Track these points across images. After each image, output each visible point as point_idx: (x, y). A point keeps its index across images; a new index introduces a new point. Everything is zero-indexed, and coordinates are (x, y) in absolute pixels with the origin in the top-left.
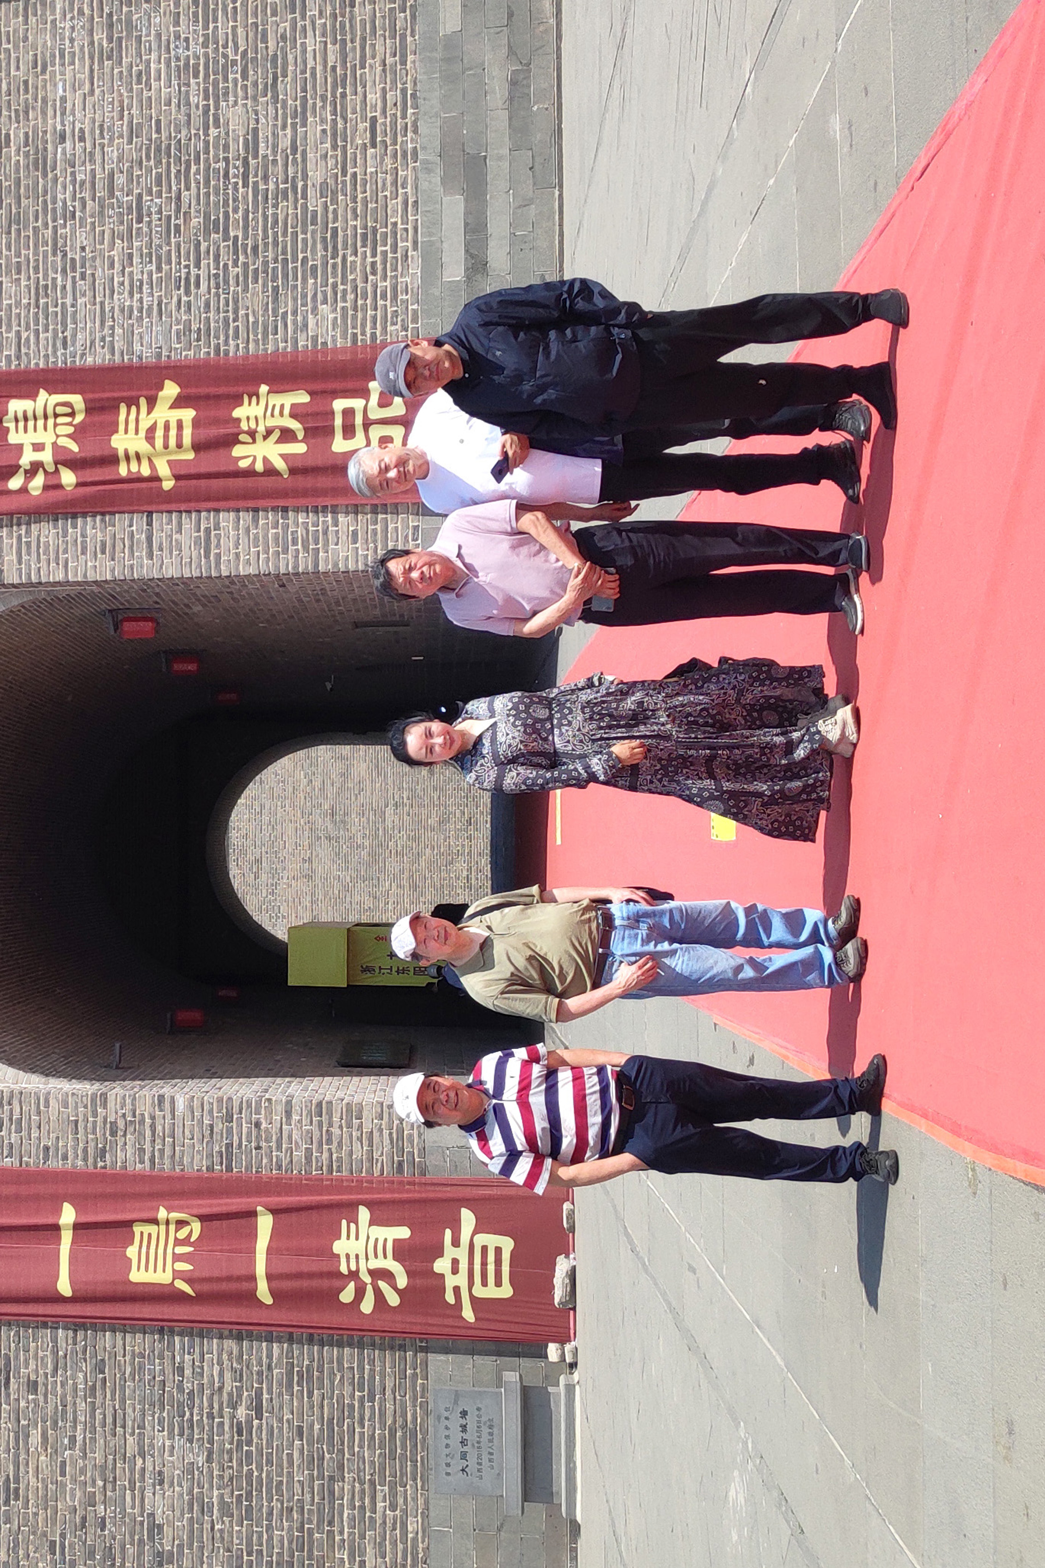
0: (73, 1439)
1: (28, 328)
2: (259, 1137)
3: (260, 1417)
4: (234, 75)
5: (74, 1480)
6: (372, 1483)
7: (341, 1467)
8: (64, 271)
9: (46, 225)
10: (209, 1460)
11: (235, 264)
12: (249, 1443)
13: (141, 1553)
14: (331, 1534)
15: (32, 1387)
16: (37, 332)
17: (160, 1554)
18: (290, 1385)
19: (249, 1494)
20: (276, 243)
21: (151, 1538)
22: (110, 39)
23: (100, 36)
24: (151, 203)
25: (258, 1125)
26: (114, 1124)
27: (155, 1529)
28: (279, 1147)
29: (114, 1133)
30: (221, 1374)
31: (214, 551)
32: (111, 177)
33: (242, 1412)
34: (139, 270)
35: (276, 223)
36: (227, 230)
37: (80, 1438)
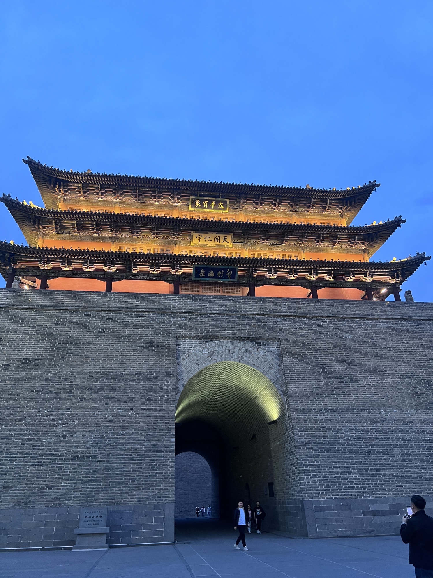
0: (94, 414)
1: (344, 403)
2: (166, 460)
3: (99, 461)
4: (406, 452)
5: (84, 414)
6: (81, 491)
7: (85, 483)
8: (357, 411)
9: (366, 407)
10: (89, 448)
11: (365, 452)
12: (92, 458)
13: (66, 431)
15: (107, 404)
16: (344, 405)
17: (65, 436)
20: (371, 462)
21: (70, 433)
22: (408, 422)
23: (408, 420)
24: (375, 431)
25: (168, 460)
26: (168, 423)
27: (71, 435)
28: (163, 465)
29: (166, 423)
30: (109, 451)
31: (301, 447)
32: (379, 422)
33: (99, 456)
34: (360, 428)
35: (376, 462)
36: (372, 450)
37: (94, 416)
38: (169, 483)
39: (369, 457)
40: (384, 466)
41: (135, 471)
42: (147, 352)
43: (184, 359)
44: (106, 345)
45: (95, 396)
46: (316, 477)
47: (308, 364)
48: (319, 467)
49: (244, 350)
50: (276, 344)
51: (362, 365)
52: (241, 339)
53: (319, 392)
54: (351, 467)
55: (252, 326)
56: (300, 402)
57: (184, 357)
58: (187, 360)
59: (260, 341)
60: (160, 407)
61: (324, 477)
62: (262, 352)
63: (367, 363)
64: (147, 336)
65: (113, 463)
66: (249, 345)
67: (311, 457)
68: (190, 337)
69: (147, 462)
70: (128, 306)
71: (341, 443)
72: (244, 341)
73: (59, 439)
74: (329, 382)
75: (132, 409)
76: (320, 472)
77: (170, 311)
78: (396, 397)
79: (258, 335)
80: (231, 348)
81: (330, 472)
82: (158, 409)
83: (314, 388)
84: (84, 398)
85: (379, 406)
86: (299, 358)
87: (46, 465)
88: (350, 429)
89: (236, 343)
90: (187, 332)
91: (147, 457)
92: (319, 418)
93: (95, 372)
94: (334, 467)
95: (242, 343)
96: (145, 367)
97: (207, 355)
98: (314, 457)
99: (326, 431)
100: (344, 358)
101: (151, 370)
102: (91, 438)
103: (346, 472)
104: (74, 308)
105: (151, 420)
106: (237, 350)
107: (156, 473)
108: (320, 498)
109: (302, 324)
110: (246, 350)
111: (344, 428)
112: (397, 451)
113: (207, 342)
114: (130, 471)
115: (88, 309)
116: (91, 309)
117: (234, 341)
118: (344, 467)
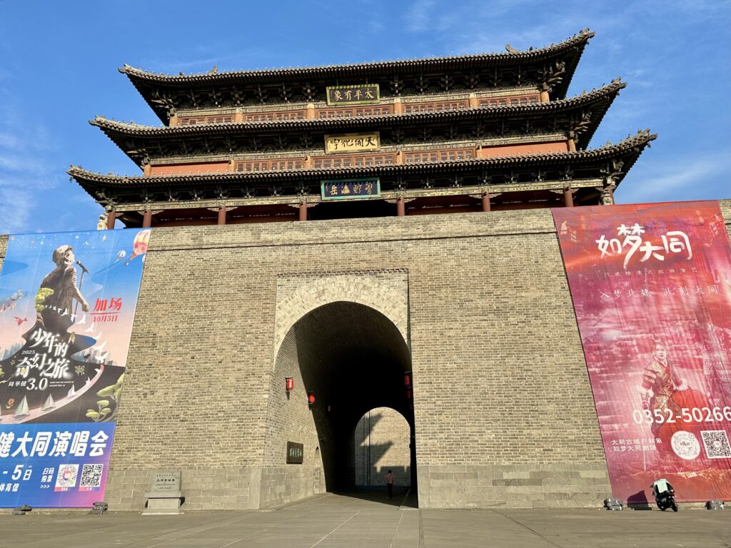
0: (178, 369)
1: (484, 346)
3: (181, 421)
4: (563, 407)
5: (167, 370)
7: (166, 444)
8: (502, 357)
9: (515, 351)
10: (170, 407)
11: (506, 408)
12: (173, 418)
13: (147, 389)
14: (148, 442)
15: (193, 358)
16: (483, 349)
17: (146, 394)
18: (188, 429)
19: (160, 419)
21: (151, 391)
22: (572, 369)
23: (573, 367)
24: (523, 382)
25: (259, 418)
27: (153, 392)
28: (252, 425)
29: (259, 377)
30: (192, 410)
32: (531, 370)
33: (182, 416)
34: (503, 379)
36: (516, 405)
37: (180, 371)
41: (220, 431)
42: (241, 295)
43: (287, 302)
44: (195, 289)
45: (180, 349)
46: (437, 439)
47: (441, 299)
48: (441, 426)
49: (361, 286)
50: (404, 276)
51: (516, 297)
52: (358, 272)
53: (452, 333)
54: (484, 426)
55: (374, 256)
56: (426, 348)
57: (287, 299)
58: (290, 303)
59: (383, 274)
60: (254, 359)
61: (446, 438)
62: (384, 288)
63: (523, 294)
64: (243, 276)
65: (196, 424)
66: (368, 280)
67: (432, 414)
68: (294, 274)
69: (233, 422)
70: (223, 242)
71: (474, 396)
72: (361, 275)
73: (140, 397)
74: (467, 320)
75: (221, 362)
76: (442, 433)
77: (271, 244)
78: (561, 337)
79: (379, 266)
80: (344, 285)
81: (455, 432)
82: (251, 361)
84: (169, 352)
85: (533, 350)
87: (126, 425)
88: (488, 379)
89: (351, 278)
90: (292, 269)
91: (234, 416)
92: (449, 366)
93: (181, 321)
94: (461, 426)
95: (359, 278)
96: (239, 313)
97: (314, 296)
98: (436, 415)
99: (456, 383)
101: (245, 316)
102: (173, 397)
103: (477, 432)
104: (160, 249)
105: (241, 375)
106: (352, 288)
107: (244, 434)
108: (438, 463)
110: (364, 287)
111: (480, 379)
112: (551, 407)
113: (315, 280)
114: (214, 431)
115: (176, 248)
116: (179, 248)
117: (349, 276)
118: (476, 426)
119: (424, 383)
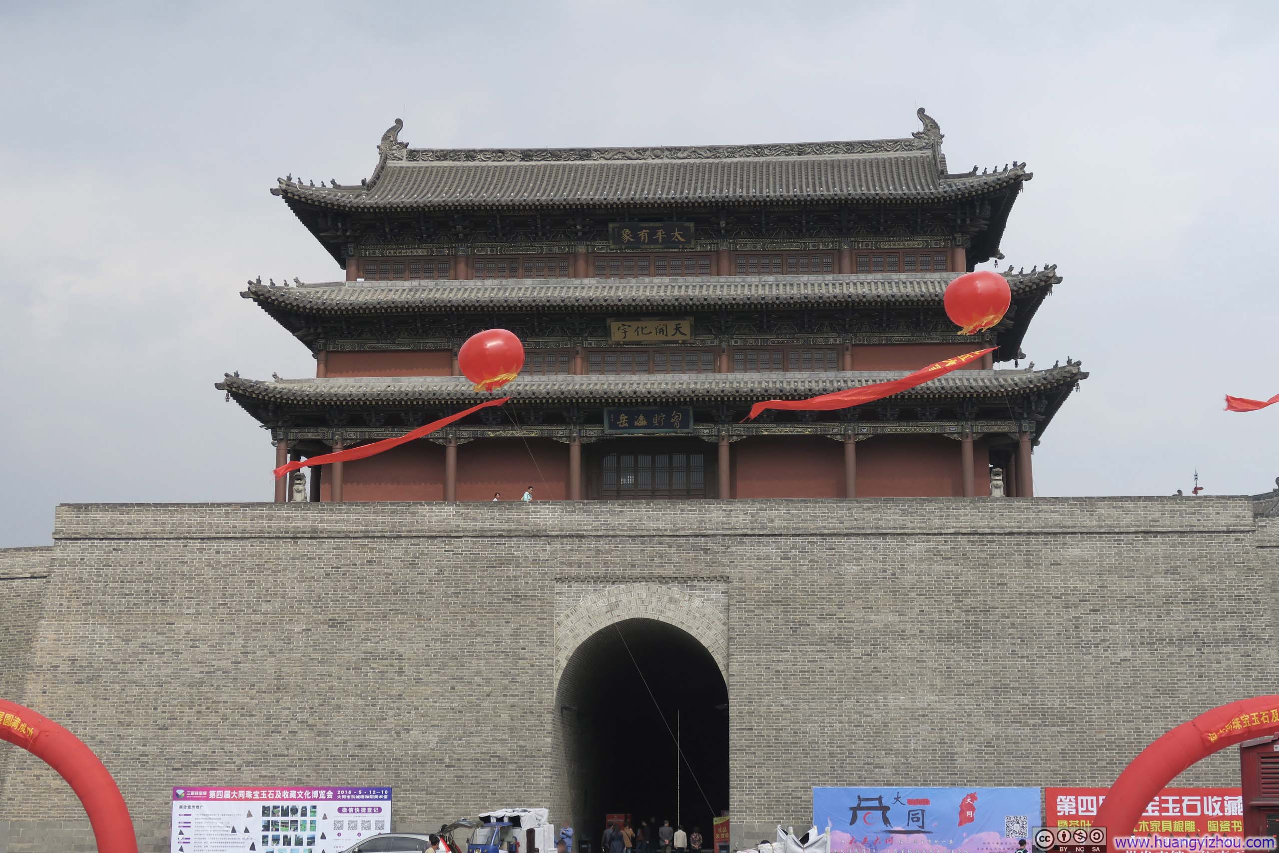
0: (436, 702)
1: (819, 685)
2: (538, 767)
3: (446, 766)
4: (903, 760)
5: (423, 702)
7: (431, 794)
8: (838, 699)
9: (855, 692)
10: (432, 749)
11: (838, 760)
12: (437, 763)
13: (399, 726)
15: (453, 688)
16: (818, 688)
17: (399, 732)
18: (456, 777)
19: (420, 763)
21: (405, 729)
22: (919, 716)
23: (921, 712)
24: (860, 731)
25: (542, 766)
26: (541, 716)
27: (408, 730)
28: (534, 774)
29: (538, 716)
30: (459, 754)
31: (738, 752)
32: (871, 716)
33: (447, 760)
34: (838, 726)
35: (850, 774)
36: (849, 757)
37: (437, 704)
38: (542, 798)
39: (842, 767)
40: (862, 781)
41: (496, 780)
42: (509, 607)
43: (568, 616)
44: (447, 595)
45: (435, 676)
46: (754, 794)
47: (770, 622)
48: (761, 781)
49: (666, 598)
50: (722, 586)
51: (864, 622)
52: (663, 580)
53: (781, 668)
54: (809, 781)
55: (685, 556)
56: (747, 685)
57: (568, 612)
58: (572, 618)
59: (695, 583)
60: (530, 692)
61: (766, 794)
62: (697, 602)
63: (873, 618)
64: (509, 579)
65: (466, 770)
66: (676, 590)
67: (751, 767)
68: (578, 579)
69: (511, 770)
70: (477, 528)
71: (802, 746)
72: (667, 582)
73: (391, 736)
74: (801, 651)
75: (489, 695)
76: (761, 788)
77: (544, 534)
78: (911, 675)
79: (691, 573)
80: (645, 595)
81: (777, 788)
82: (527, 695)
83: (773, 661)
84: (421, 679)
85: (877, 690)
86: (757, 611)
87: (378, 770)
88: (820, 726)
89: (654, 586)
90: (574, 572)
91: (511, 763)
92: (774, 708)
93: (433, 639)
94: (783, 781)
95: (664, 587)
96: (507, 630)
97: (604, 610)
98: (755, 767)
99: (781, 730)
100: (834, 609)
101: (515, 635)
102: (433, 738)
103: (801, 788)
104: (395, 534)
105: (517, 713)
106: (654, 600)
107: (525, 784)
108: (755, 822)
109: (770, 549)
110: (671, 600)
111: (810, 725)
112: (891, 759)
113: (605, 587)
114: (488, 780)
115: (415, 534)
116: (420, 534)
117: (651, 584)
118: (800, 781)
119: (743, 729)
